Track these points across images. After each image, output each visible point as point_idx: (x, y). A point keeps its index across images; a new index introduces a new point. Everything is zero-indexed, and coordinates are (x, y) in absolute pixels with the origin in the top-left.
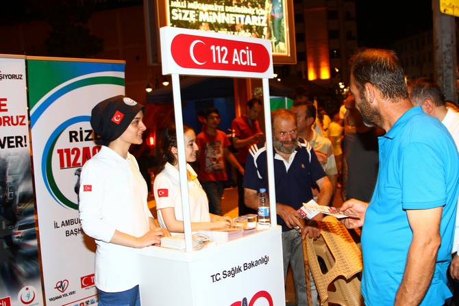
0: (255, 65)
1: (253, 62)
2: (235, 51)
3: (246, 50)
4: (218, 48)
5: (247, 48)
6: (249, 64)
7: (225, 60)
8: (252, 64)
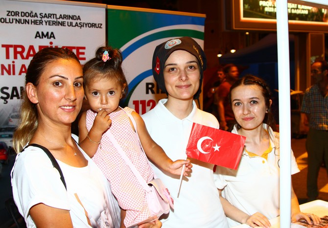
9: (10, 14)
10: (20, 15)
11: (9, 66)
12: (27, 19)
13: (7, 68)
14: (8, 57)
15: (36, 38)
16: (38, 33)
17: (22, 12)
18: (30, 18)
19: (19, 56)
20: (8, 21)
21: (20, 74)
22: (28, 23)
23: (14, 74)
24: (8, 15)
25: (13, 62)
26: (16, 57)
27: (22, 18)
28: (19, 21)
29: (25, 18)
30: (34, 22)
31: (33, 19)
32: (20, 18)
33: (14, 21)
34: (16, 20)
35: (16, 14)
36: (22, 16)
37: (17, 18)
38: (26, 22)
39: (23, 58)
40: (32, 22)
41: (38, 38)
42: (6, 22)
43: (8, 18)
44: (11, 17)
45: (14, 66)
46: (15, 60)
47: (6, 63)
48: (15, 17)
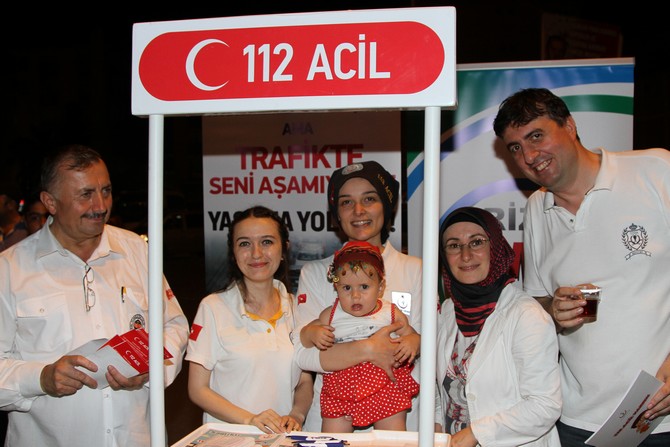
0: (386, 75)
1: (379, 70)
2: (320, 49)
3: (356, 44)
4: (265, 49)
5: (362, 37)
6: (362, 76)
7: (285, 72)
8: (374, 74)
11: (246, 179)
13: (243, 183)
14: (244, 167)
15: (284, 134)
16: (287, 125)
19: (259, 163)
21: (260, 192)
23: (252, 192)
25: (251, 174)
26: (254, 167)
39: (265, 166)
41: (287, 134)
45: (252, 179)
46: (253, 171)
47: (242, 175)
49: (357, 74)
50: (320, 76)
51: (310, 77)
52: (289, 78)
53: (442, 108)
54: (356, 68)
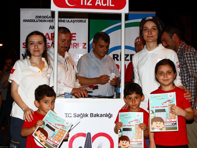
6: (108, 5)
7: (90, 3)
8: (111, 5)
9: (37, 17)
10: (42, 17)
12: (45, 19)
15: (49, 29)
16: (51, 26)
17: (43, 16)
18: (47, 19)
20: (36, 21)
22: (46, 22)
24: (36, 18)
27: (43, 19)
28: (41, 21)
29: (44, 19)
30: (49, 21)
31: (48, 19)
32: (42, 19)
33: (39, 21)
34: (40, 20)
35: (40, 17)
36: (43, 18)
37: (41, 19)
38: (45, 21)
40: (48, 21)
41: (51, 29)
42: (35, 22)
43: (36, 19)
44: (37, 19)
48: (39, 19)
49: (107, 5)
50: (98, 5)
51: (96, 5)
52: (91, 5)
53: (125, 13)
54: (107, 3)
